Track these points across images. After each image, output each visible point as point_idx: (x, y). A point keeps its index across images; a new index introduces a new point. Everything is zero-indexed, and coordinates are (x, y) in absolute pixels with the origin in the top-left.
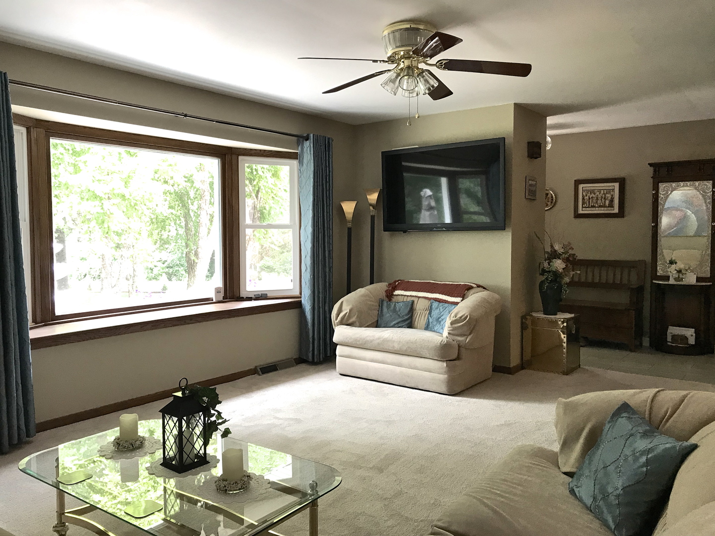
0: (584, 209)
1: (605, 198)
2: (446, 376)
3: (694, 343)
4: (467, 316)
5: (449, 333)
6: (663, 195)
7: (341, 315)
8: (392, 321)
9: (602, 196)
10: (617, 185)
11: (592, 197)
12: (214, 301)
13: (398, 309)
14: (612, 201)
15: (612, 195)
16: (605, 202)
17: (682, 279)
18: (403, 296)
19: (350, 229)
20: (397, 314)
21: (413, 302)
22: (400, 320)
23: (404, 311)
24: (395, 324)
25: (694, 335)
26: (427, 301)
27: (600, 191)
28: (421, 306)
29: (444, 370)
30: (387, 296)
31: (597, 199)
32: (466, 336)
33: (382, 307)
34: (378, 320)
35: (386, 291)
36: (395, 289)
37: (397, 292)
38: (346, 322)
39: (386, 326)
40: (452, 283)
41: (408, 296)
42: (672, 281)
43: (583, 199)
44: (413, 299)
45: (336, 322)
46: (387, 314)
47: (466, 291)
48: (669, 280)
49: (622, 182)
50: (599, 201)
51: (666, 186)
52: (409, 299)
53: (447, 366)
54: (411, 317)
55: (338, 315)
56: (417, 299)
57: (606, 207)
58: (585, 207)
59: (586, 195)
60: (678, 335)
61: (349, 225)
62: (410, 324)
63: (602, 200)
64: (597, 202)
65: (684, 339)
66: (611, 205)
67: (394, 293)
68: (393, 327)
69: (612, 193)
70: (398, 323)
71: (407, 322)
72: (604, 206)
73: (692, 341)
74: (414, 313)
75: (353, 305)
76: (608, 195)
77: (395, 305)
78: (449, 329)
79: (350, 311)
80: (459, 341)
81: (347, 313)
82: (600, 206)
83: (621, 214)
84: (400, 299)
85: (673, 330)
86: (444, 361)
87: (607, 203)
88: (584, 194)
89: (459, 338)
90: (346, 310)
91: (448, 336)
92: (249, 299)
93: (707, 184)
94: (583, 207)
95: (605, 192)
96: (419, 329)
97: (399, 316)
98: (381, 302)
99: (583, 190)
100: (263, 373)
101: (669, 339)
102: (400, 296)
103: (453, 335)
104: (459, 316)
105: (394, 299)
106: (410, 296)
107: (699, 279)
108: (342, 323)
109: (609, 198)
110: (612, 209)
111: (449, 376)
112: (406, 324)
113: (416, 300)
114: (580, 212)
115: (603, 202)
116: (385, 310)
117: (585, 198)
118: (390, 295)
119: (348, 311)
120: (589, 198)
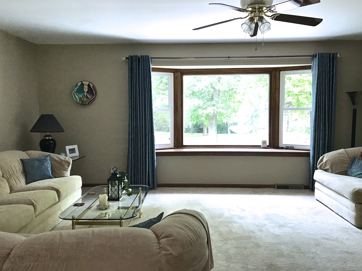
7: (322, 163)
8: (355, 173)
12: (262, 147)
20: (360, 168)
22: (361, 172)
33: (352, 162)
34: (346, 170)
35: (361, 153)
38: (323, 168)
45: (318, 167)
46: (354, 167)
70: (359, 174)
75: (329, 158)
92: (282, 148)
98: (353, 159)
100: (278, 188)
116: (354, 164)
119: (325, 161)
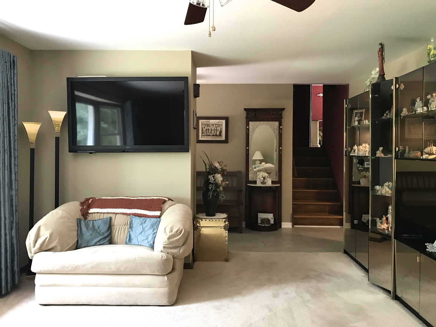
0: (203, 137)
1: (216, 130)
2: (167, 289)
3: (273, 223)
4: (182, 230)
5: (164, 247)
6: (252, 129)
7: (40, 241)
8: (93, 239)
9: (215, 129)
10: (224, 121)
11: (208, 129)
13: (96, 227)
14: (221, 132)
15: (221, 128)
16: (216, 132)
17: (266, 182)
18: (99, 214)
19: (32, 151)
20: (97, 232)
21: (111, 218)
22: (101, 237)
23: (103, 228)
24: (97, 242)
25: (273, 217)
26: (125, 216)
27: (213, 125)
28: (118, 221)
29: (166, 284)
30: (83, 215)
31: (211, 130)
32: (179, 248)
33: (80, 227)
34: (78, 241)
35: (81, 210)
36: (89, 207)
37: (92, 211)
38: (45, 248)
39: (88, 245)
40: (145, 198)
41: (104, 213)
42: (259, 184)
43: (202, 130)
44: (109, 215)
45: (33, 250)
46: (87, 234)
47: (162, 205)
48: (256, 183)
49: (227, 119)
50: (213, 132)
51: (253, 124)
52: (106, 216)
53: (168, 279)
54: (110, 234)
55: (36, 241)
56: (115, 215)
57: (218, 136)
58: (204, 136)
59: (204, 128)
60: (265, 219)
61: (33, 146)
62: (110, 240)
63: (214, 131)
64: (211, 133)
65: (268, 220)
66: (220, 135)
67: (90, 212)
68: (95, 245)
69: (221, 127)
70: (99, 241)
71: (108, 239)
72: (216, 136)
73: (272, 222)
74: (112, 230)
75: (52, 229)
76: (218, 128)
77: (93, 223)
78: (165, 243)
79: (51, 235)
80: (173, 253)
81: (46, 238)
82: (213, 135)
83: (226, 141)
84: (97, 217)
85: (261, 216)
86: (164, 275)
87: (218, 133)
88: (203, 126)
89: (174, 251)
90: (45, 234)
91: (162, 249)
93: (276, 124)
94: (202, 136)
95: (217, 126)
96: (119, 244)
97: (99, 233)
98: (79, 222)
99: (202, 124)
101: (259, 222)
102: (96, 214)
103: (168, 248)
104: (175, 230)
105: (90, 218)
106: (107, 213)
107: (273, 182)
108: (42, 249)
109: (219, 130)
110: (221, 137)
111: (169, 289)
112: (107, 241)
113: (113, 216)
114: (201, 139)
115: (215, 133)
116: (84, 228)
117: (204, 129)
118: (85, 214)
119: (48, 236)
120: (206, 130)
